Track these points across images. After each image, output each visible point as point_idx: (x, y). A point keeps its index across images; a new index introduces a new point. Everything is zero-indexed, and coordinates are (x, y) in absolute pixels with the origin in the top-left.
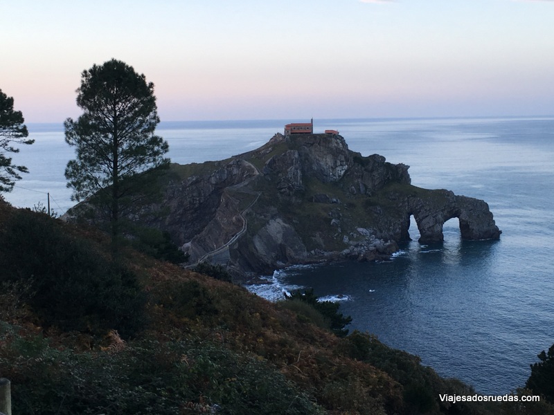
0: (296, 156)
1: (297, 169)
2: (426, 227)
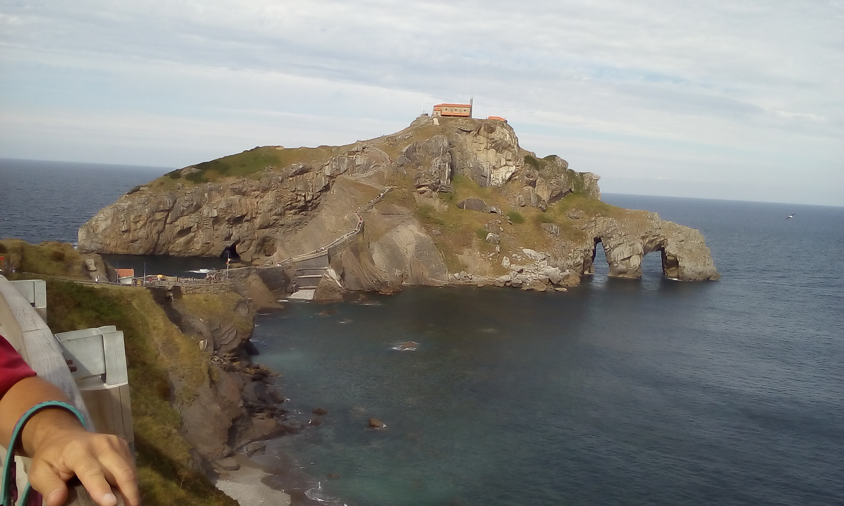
0: (446, 143)
1: (444, 162)
2: (619, 259)
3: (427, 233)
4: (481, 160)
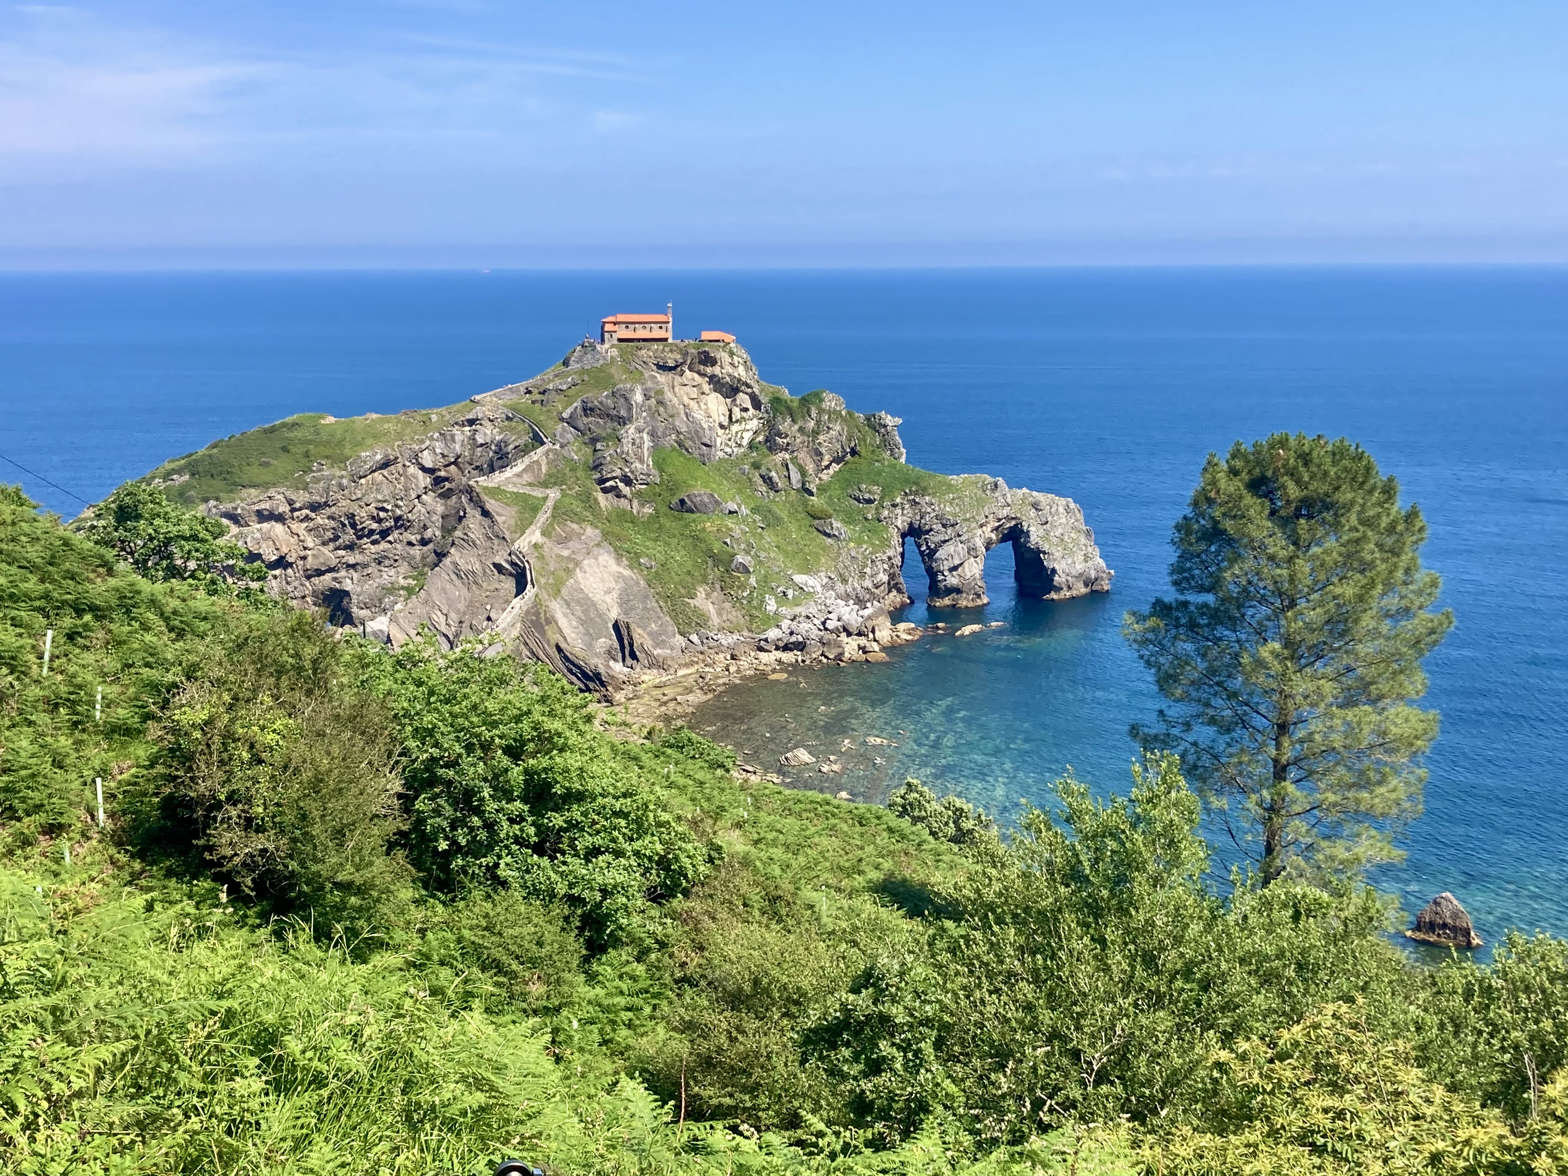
1: (641, 432)
2: (946, 568)
3: (631, 567)
4: (698, 415)
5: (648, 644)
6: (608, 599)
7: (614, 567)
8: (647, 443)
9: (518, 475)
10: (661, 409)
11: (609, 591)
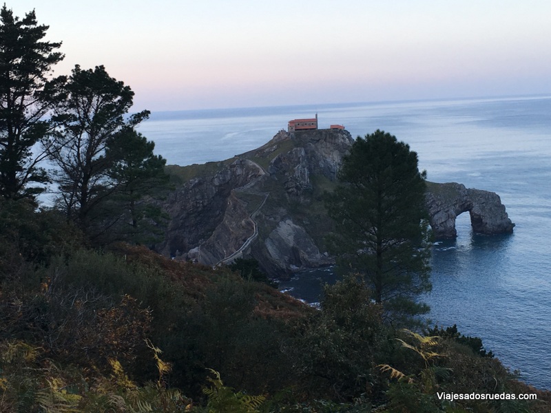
0: (303, 153)
1: (304, 167)
2: (439, 223)
3: (300, 225)
4: (329, 160)
5: (306, 256)
6: (289, 238)
7: (293, 225)
8: (307, 172)
9: (252, 187)
10: (313, 158)
11: (289, 235)
